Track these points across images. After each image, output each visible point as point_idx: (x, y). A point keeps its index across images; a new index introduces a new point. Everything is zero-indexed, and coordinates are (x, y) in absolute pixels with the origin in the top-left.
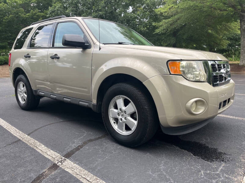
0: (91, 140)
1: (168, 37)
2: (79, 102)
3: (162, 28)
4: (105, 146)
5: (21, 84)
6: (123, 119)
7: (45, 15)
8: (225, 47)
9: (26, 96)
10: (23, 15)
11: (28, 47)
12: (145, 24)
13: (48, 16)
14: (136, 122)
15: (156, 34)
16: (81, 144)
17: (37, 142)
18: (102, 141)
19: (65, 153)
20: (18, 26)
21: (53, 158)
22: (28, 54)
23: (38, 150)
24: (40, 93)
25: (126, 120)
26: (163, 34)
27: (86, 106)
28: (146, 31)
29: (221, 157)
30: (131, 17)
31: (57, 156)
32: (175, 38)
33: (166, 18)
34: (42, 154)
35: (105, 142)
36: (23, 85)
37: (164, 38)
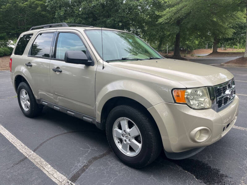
0: (95, 159)
1: (172, 26)
2: (83, 118)
3: (165, 17)
4: (110, 165)
5: (24, 92)
6: (127, 140)
7: (44, 3)
8: (230, 37)
9: (29, 103)
10: (21, 4)
11: (29, 54)
12: (148, 13)
13: (46, 4)
14: (140, 145)
15: (159, 23)
16: (86, 163)
17: (43, 160)
18: (107, 159)
19: (71, 175)
20: (16, 15)
21: (60, 182)
22: (29, 63)
23: (45, 172)
24: (43, 102)
25: (130, 142)
26: (166, 23)
27: (91, 122)
28: (149, 20)
29: (223, 180)
30: (133, 5)
31: (64, 180)
32: (178, 27)
33: (170, 6)
34: (49, 177)
35: (109, 161)
36: (26, 92)
37: (167, 27)
